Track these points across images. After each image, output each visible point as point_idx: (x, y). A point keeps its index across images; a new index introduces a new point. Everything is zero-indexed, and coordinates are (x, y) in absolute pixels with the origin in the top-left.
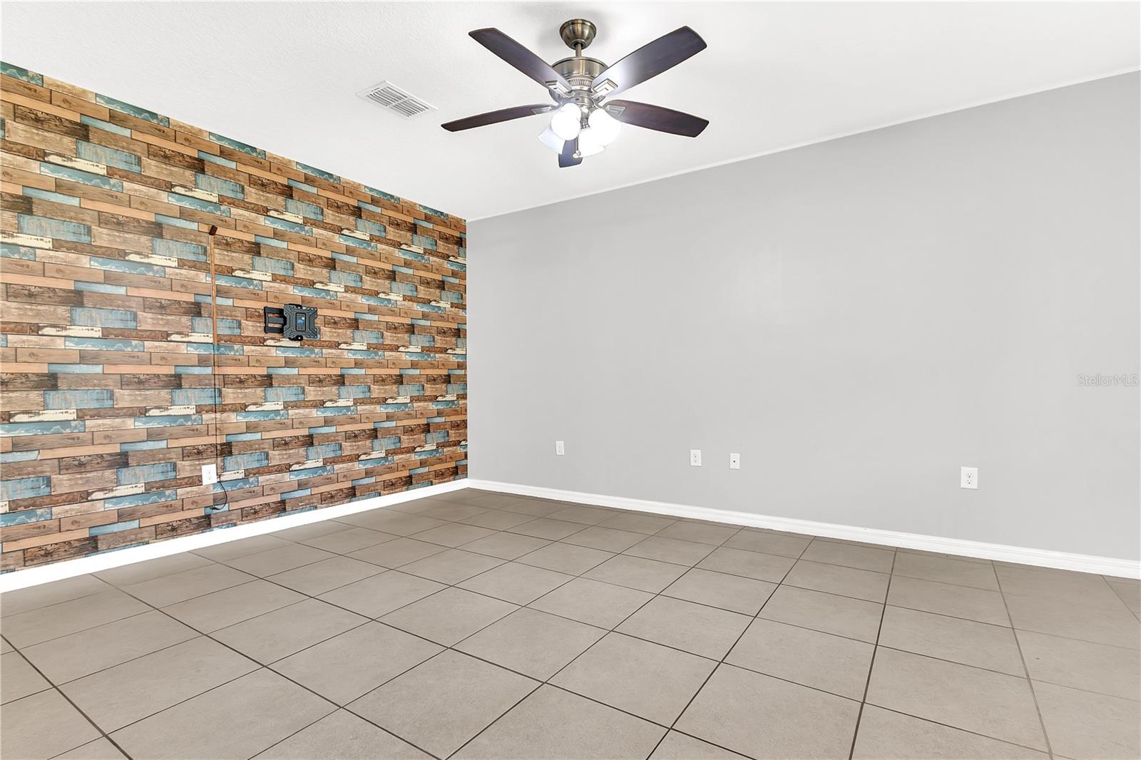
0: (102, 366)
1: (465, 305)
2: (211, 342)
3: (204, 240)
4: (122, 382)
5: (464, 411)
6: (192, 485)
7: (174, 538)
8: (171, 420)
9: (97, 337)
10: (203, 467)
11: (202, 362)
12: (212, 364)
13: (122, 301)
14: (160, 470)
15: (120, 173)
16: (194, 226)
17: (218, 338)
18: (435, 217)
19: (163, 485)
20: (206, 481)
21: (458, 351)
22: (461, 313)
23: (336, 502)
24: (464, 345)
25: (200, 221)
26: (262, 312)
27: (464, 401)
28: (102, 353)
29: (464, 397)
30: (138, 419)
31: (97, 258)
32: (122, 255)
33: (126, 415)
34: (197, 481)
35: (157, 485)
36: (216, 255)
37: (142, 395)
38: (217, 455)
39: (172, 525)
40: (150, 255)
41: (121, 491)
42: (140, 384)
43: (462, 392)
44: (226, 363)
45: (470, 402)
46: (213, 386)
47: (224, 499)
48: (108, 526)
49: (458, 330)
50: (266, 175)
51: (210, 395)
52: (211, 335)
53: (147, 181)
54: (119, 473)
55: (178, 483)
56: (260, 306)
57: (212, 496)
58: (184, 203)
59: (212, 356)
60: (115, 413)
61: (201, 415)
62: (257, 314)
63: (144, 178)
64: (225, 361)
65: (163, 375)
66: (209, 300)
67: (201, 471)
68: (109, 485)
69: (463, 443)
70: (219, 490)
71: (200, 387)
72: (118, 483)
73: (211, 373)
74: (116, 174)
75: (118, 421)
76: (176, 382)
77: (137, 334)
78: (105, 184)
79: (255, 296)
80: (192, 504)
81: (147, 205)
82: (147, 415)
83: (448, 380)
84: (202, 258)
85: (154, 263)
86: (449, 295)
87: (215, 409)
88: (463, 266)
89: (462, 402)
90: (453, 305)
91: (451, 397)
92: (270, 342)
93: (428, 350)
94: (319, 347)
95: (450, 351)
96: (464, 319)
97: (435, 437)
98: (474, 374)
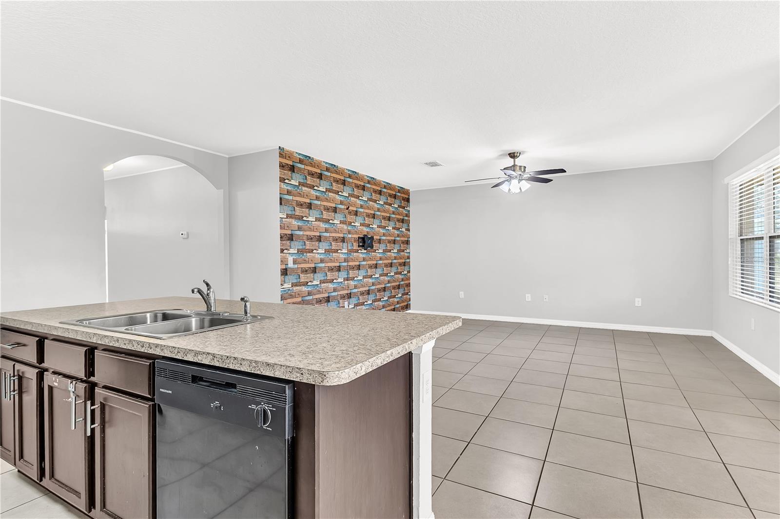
0: (324, 264)
1: (410, 229)
2: (347, 252)
3: (346, 212)
4: (328, 269)
5: (409, 279)
8: (338, 284)
11: (345, 260)
12: (347, 261)
21: (408, 251)
22: (409, 233)
24: (409, 248)
26: (358, 239)
29: (409, 272)
33: (329, 282)
36: (348, 217)
37: (333, 274)
42: (332, 270)
43: (408, 270)
44: (350, 261)
45: (411, 275)
46: (347, 270)
49: (407, 241)
51: (347, 274)
52: (347, 249)
56: (356, 236)
59: (347, 258)
60: (327, 281)
61: (345, 282)
65: (337, 266)
66: (346, 236)
69: (409, 294)
71: (344, 271)
73: (347, 265)
75: (327, 284)
76: (339, 269)
77: (332, 251)
79: (356, 233)
82: (333, 282)
83: (404, 264)
84: (345, 219)
86: (405, 225)
87: (347, 279)
88: (409, 211)
89: (409, 274)
90: (406, 230)
91: (405, 272)
92: (359, 251)
93: (399, 251)
94: (372, 252)
95: (405, 251)
96: (409, 235)
97: (401, 291)
98: (412, 261)
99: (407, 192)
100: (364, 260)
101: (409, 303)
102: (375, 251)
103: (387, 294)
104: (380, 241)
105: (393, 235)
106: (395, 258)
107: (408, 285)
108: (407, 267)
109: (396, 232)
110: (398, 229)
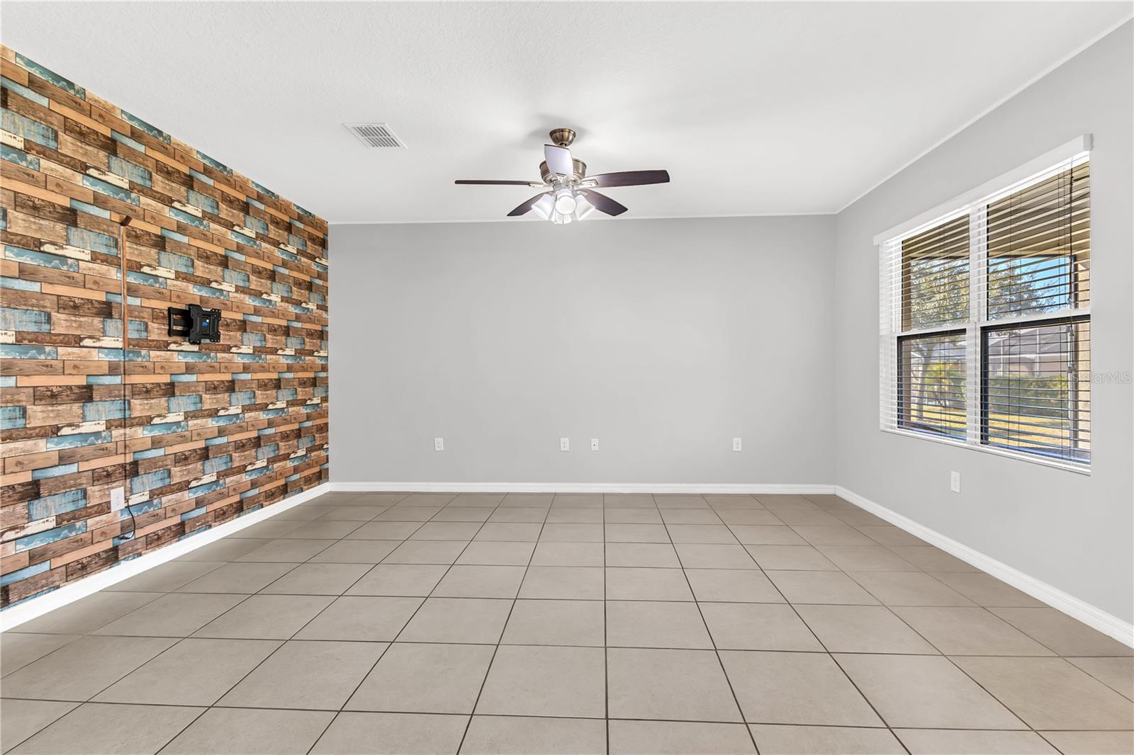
0: (14, 378)
1: (327, 307)
2: (121, 347)
3: (116, 232)
4: (34, 396)
5: (325, 414)
6: (101, 513)
7: (83, 578)
8: (82, 439)
9: (11, 342)
10: (112, 491)
11: (113, 370)
12: (122, 372)
13: (36, 300)
14: (71, 499)
15: (37, 148)
16: (105, 214)
17: (127, 342)
18: (306, 217)
19: (74, 516)
20: (114, 508)
21: (323, 354)
22: (324, 315)
23: (227, 518)
24: (326, 347)
25: (112, 209)
26: (166, 313)
27: (326, 404)
28: (15, 361)
29: (325, 399)
30: (50, 440)
31: (12, 248)
32: (38, 244)
33: (38, 436)
34: (104, 508)
35: (67, 517)
36: (127, 249)
37: (55, 410)
38: (126, 476)
39: (82, 563)
40: (64, 246)
41: (33, 528)
42: (53, 398)
43: (324, 395)
44: (134, 371)
45: (331, 405)
46: (123, 398)
47: (131, 526)
48: (19, 572)
49: (322, 331)
50: (171, 163)
51: (119, 408)
52: (121, 339)
53: (63, 160)
54: (31, 506)
55: (87, 513)
56: (164, 306)
57: (119, 525)
58: (97, 188)
59: (122, 363)
60: (27, 434)
61: (111, 432)
62: (162, 315)
63: (60, 156)
64: (133, 369)
65: (76, 386)
66: (119, 299)
67: (110, 497)
68: (20, 522)
69: (325, 446)
70: (126, 517)
71: (109, 399)
72: (30, 518)
73: (120, 383)
74: (33, 150)
75: (30, 443)
76: (86, 394)
77: (51, 339)
78: (22, 160)
79: (160, 296)
80: (101, 535)
81: (62, 188)
82: (59, 434)
83: (314, 382)
84: (114, 251)
85: (68, 255)
86: (315, 297)
87: (124, 423)
88: (326, 268)
89: (324, 405)
90: (319, 307)
91: (316, 401)
92: (173, 347)
93: (300, 353)
94: (217, 351)
95: (316, 354)
96: (326, 320)
97: (305, 442)
98: (334, 377)
99: (321, 226)
100: (189, 369)
101: (325, 466)
102: (227, 349)
103: (266, 452)
104: (243, 326)
105: (284, 315)
106: (290, 369)
107: (322, 429)
108: (319, 391)
109: (292, 309)
110: (298, 303)
